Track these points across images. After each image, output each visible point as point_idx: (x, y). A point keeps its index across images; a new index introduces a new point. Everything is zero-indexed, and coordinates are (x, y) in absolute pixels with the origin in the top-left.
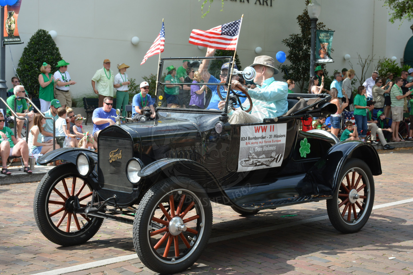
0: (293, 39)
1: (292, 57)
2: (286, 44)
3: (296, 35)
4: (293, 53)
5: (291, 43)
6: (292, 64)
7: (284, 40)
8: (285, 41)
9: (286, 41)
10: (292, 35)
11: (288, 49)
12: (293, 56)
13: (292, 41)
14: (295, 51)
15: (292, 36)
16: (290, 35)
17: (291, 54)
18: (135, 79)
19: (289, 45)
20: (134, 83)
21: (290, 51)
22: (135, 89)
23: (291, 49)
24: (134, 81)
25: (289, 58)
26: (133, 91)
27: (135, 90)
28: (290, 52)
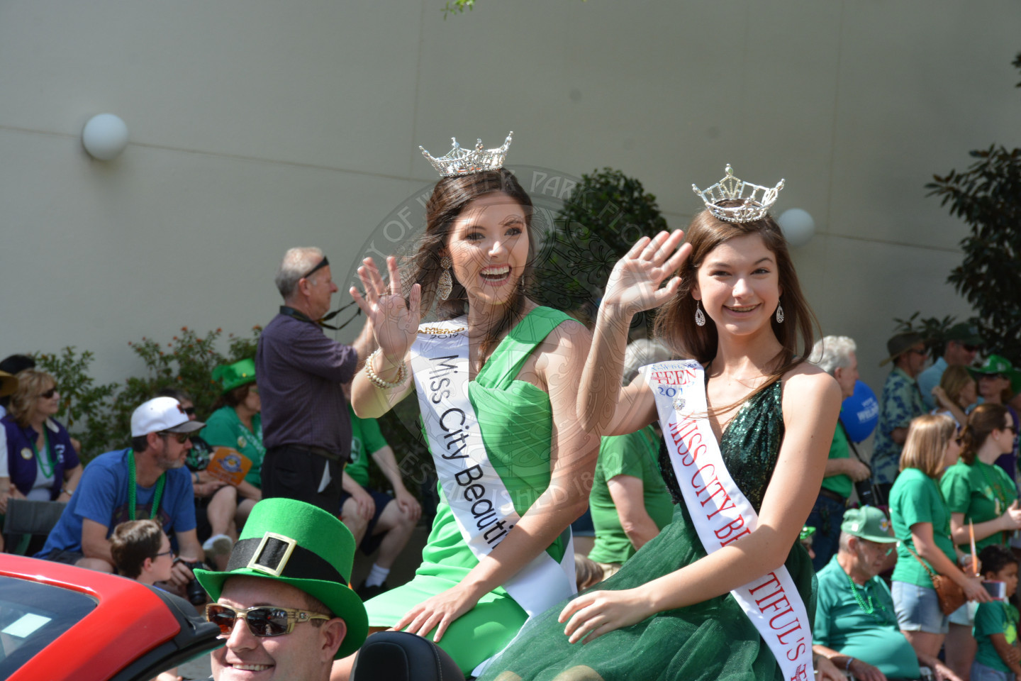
0: (991, 177)
1: (980, 277)
2: (951, 203)
3: (1010, 151)
4: (988, 253)
5: (981, 194)
6: (976, 314)
7: (938, 178)
8: (946, 185)
9: (951, 184)
10: (984, 154)
11: (962, 229)
12: (984, 269)
13: (986, 187)
14: (1001, 242)
15: (984, 160)
16: (975, 154)
17: (976, 255)
18: (87, 355)
19: (965, 206)
20: (83, 372)
21: (972, 240)
22: (87, 409)
23: (975, 229)
24: (82, 364)
25: (964, 278)
26: (77, 417)
27: (84, 417)
28: (967, 249)
